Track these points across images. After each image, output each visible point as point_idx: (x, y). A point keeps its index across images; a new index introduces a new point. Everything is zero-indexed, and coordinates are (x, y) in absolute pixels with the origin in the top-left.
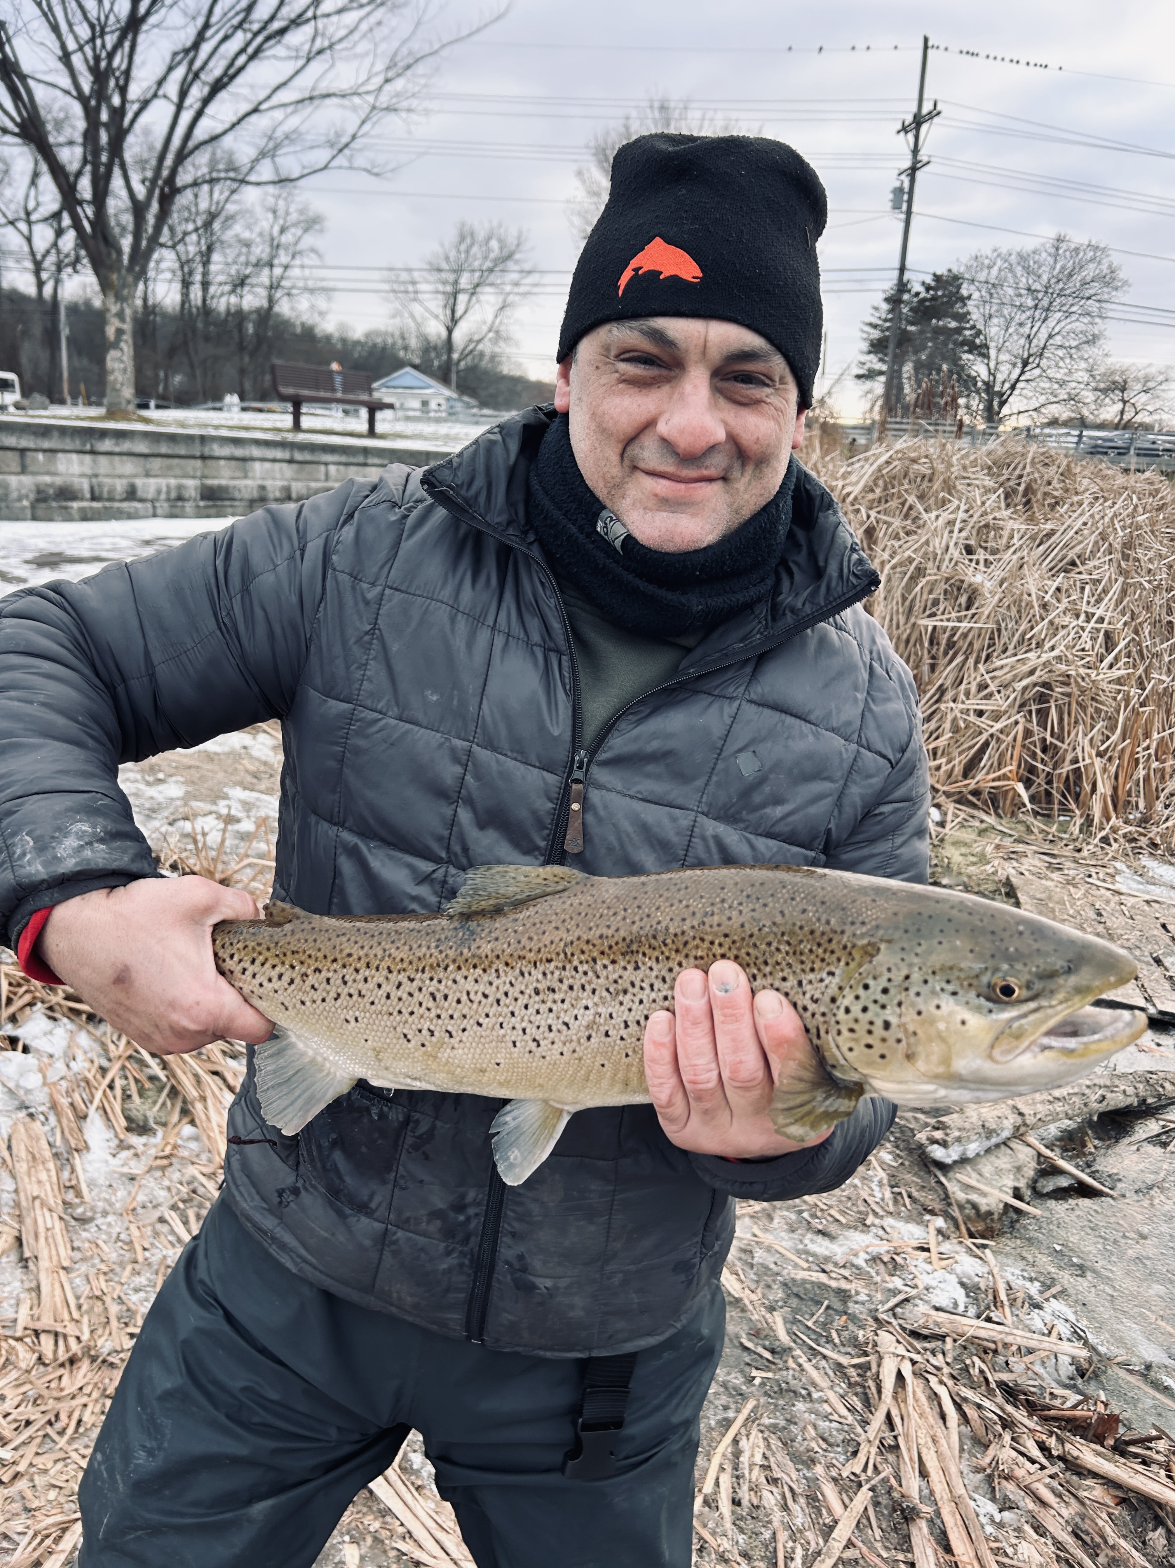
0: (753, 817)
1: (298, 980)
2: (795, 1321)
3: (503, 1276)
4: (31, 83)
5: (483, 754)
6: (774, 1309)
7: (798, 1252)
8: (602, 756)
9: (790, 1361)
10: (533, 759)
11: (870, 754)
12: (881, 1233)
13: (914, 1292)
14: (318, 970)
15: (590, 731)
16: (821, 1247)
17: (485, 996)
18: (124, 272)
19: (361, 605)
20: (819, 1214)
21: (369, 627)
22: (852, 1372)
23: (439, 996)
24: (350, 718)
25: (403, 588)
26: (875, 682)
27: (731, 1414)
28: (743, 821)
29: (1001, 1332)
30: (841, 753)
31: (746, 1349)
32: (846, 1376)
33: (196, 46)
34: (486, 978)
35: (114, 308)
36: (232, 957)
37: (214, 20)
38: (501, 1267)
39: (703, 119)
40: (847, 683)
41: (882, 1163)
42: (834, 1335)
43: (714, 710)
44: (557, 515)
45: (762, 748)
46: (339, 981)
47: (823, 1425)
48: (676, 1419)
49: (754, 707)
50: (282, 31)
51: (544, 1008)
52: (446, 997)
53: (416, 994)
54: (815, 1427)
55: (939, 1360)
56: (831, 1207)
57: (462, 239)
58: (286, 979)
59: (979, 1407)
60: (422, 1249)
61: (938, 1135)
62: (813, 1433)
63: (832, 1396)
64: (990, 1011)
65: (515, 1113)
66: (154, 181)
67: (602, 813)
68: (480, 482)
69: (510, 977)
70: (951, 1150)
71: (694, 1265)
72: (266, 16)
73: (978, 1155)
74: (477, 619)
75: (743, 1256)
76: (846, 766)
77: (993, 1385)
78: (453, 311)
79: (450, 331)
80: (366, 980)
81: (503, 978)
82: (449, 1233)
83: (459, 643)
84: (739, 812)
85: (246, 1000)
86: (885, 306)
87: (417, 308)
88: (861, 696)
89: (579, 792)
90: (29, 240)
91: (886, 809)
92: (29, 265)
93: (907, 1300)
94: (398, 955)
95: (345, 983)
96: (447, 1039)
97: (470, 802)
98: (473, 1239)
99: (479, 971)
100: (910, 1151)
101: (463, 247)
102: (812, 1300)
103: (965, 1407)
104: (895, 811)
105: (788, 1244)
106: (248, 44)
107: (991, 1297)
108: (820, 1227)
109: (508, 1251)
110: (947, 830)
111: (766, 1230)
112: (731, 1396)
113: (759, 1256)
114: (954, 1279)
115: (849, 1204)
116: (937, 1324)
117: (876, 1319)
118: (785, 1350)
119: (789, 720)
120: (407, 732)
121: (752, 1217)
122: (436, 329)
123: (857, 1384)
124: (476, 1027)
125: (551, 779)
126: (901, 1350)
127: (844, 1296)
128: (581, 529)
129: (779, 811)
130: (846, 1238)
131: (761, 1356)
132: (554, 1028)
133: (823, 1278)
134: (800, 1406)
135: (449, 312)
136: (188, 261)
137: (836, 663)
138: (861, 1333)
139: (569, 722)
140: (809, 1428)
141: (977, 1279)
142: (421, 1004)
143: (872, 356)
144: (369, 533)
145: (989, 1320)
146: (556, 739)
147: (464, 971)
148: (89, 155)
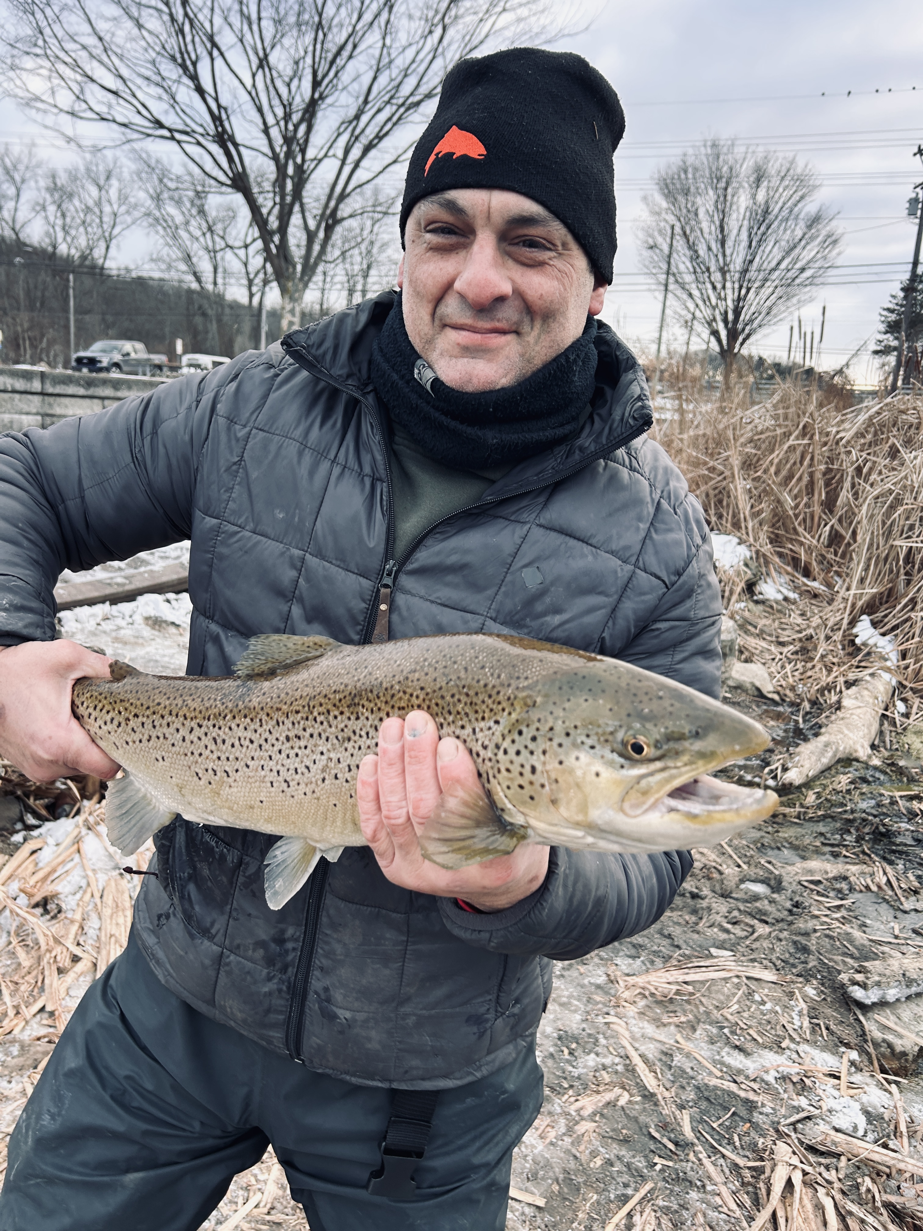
0: (535, 624)
1: (123, 724)
2: (702, 1121)
3: (312, 1005)
4: (242, 149)
5: (312, 561)
6: (685, 1108)
7: (714, 1062)
8: (410, 567)
9: (692, 1154)
10: (353, 567)
11: (643, 574)
12: (794, 1056)
13: (817, 1112)
14: (136, 716)
15: (401, 545)
16: (736, 1060)
17: (252, 742)
18: (296, 281)
19: (233, 442)
20: (738, 1032)
21: (237, 459)
22: (747, 1174)
23: (219, 741)
24: (217, 531)
25: (266, 429)
26: (660, 516)
27: (630, 1192)
28: (527, 627)
29: (894, 1159)
30: (616, 572)
31: (654, 1138)
32: (740, 1176)
33: (357, 117)
34: (252, 727)
35: (288, 307)
36: (82, 704)
37: (371, 98)
38: (312, 996)
39: (746, 153)
40: (632, 514)
41: (805, 998)
42: (736, 1138)
43: (507, 532)
44: (385, 366)
45: (544, 566)
46: (151, 726)
47: (713, 1215)
48: (477, 1160)
49: (541, 531)
50: (418, 104)
51: (292, 753)
52: (224, 742)
53: (203, 738)
54: (705, 1215)
55: (832, 1175)
56: (750, 1027)
58: (116, 722)
59: (863, 1221)
60: (248, 973)
61: (859, 977)
62: (702, 1220)
63: (724, 1190)
64: (622, 767)
65: (284, 849)
66: (323, 215)
67: (405, 613)
68: (328, 344)
69: (270, 726)
70: (870, 992)
71: (487, 1020)
72: (407, 94)
73: (898, 1000)
74: (321, 454)
75: (664, 1058)
76: (620, 583)
77: (879, 1204)
80: (168, 725)
81: (265, 727)
82: (270, 961)
83: (303, 471)
84: (523, 619)
85: (93, 741)
86: (901, 294)
88: (643, 526)
89: (386, 595)
90: (246, 265)
91: (662, 625)
92: (245, 282)
93: (809, 1118)
94: (193, 705)
95: (154, 727)
96: (226, 778)
97: (301, 600)
98: (290, 969)
99: (248, 720)
100: (834, 989)
102: (721, 1105)
103: (849, 1221)
104: (672, 628)
105: (707, 1054)
106: (393, 115)
107: (892, 1127)
108: (738, 1043)
109: (317, 983)
110: (911, 721)
111: (688, 1039)
112: (633, 1176)
113: (678, 1059)
114: (857, 1106)
115: (769, 1027)
116: (834, 1143)
117: (777, 1131)
118: (687, 1145)
119: (572, 542)
120: (258, 542)
121: (678, 1026)
123: (749, 1184)
124: (245, 769)
125: (366, 584)
126: (795, 1161)
127: (751, 1106)
128: (402, 377)
129: (557, 619)
130: (760, 1056)
131: (666, 1147)
132: (299, 771)
133: (733, 1087)
134: (694, 1195)
136: (353, 276)
137: (623, 496)
138: (761, 1140)
139: (383, 537)
140: (699, 1215)
141: (882, 1110)
142: (206, 747)
143: (889, 335)
144: (247, 387)
145: (885, 1146)
146: (371, 550)
147: (237, 721)
148: (278, 199)
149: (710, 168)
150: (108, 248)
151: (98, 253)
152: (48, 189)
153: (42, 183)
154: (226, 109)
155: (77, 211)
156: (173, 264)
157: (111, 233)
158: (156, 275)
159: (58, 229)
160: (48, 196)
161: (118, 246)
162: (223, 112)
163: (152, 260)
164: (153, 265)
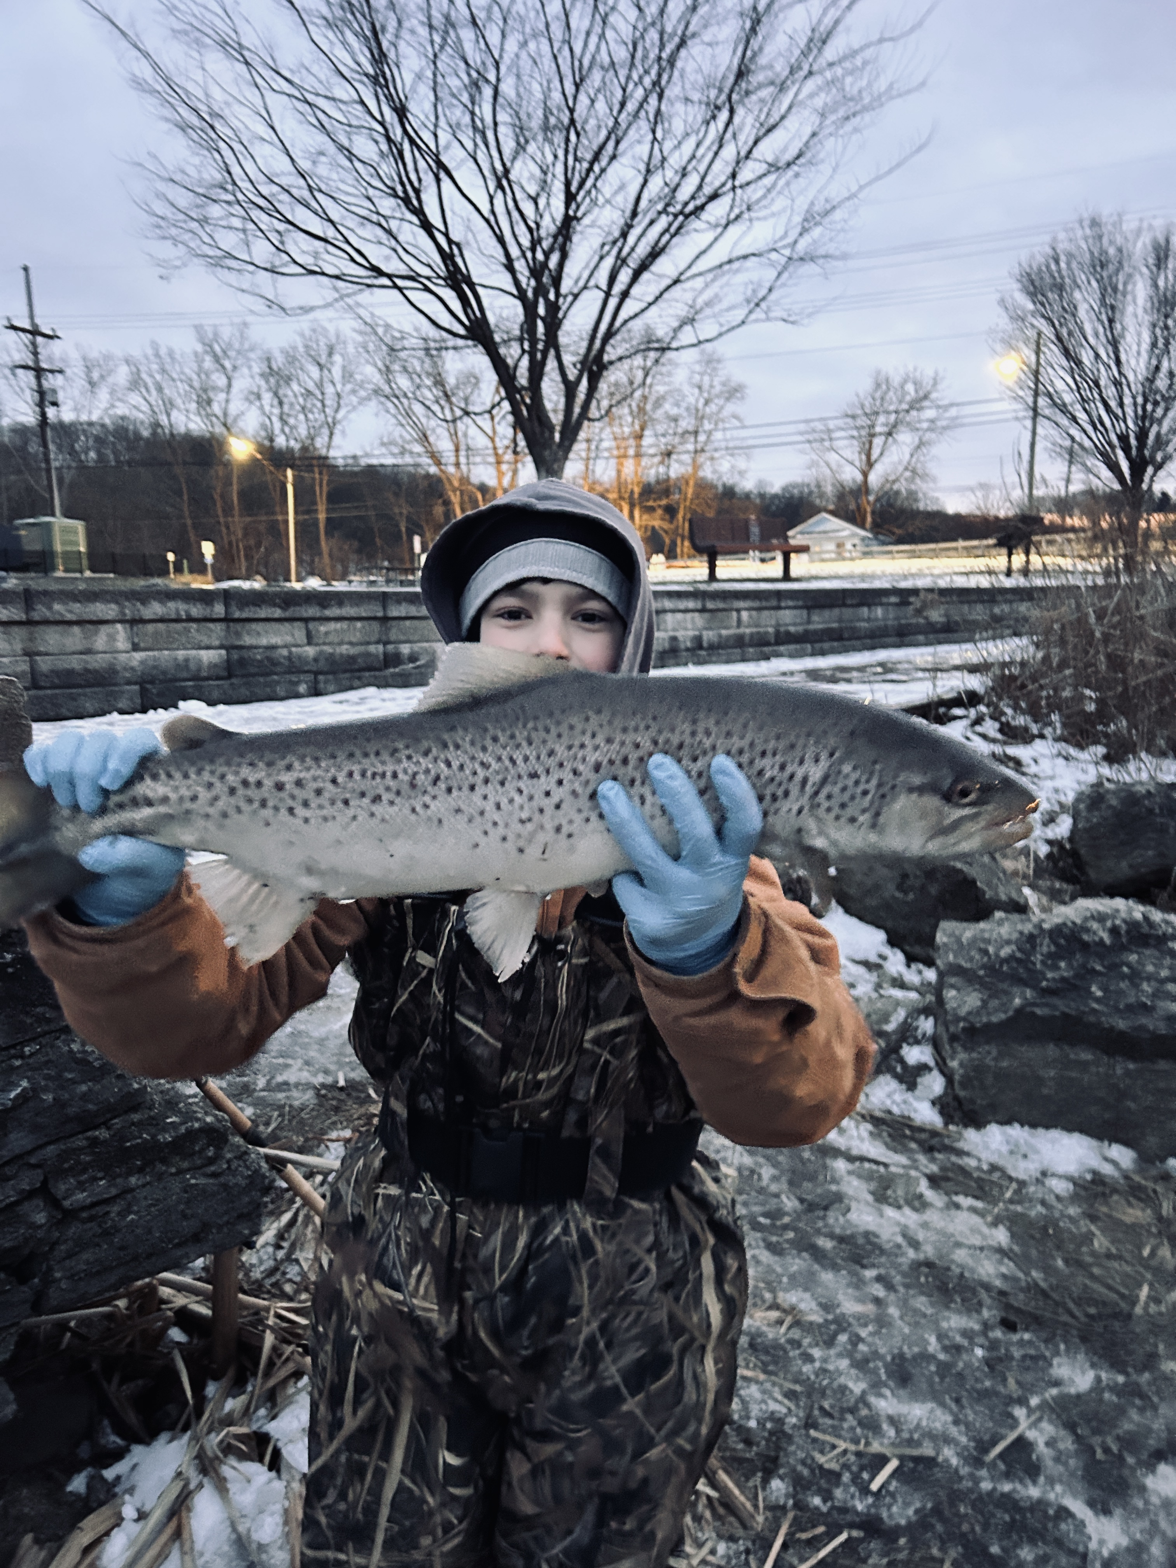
4: (480, 290)
18: (554, 447)
33: (624, 235)
37: (640, 209)
39: (1140, 228)
50: (702, 208)
57: (878, 385)
66: (583, 363)
72: (687, 198)
78: (869, 456)
79: (865, 475)
87: (833, 457)
90: (493, 439)
92: (492, 460)
101: (878, 395)
106: (670, 225)
122: (851, 475)
135: (864, 457)
148: (526, 346)
149: (1092, 253)
150: (331, 434)
151: (320, 443)
152: (262, 375)
153: (256, 369)
154: (458, 245)
155: (295, 396)
156: (407, 447)
157: (334, 418)
158: (389, 461)
159: (275, 419)
160: (263, 383)
161: (343, 432)
162: (454, 247)
163: (383, 444)
164: (384, 450)
